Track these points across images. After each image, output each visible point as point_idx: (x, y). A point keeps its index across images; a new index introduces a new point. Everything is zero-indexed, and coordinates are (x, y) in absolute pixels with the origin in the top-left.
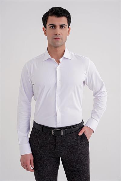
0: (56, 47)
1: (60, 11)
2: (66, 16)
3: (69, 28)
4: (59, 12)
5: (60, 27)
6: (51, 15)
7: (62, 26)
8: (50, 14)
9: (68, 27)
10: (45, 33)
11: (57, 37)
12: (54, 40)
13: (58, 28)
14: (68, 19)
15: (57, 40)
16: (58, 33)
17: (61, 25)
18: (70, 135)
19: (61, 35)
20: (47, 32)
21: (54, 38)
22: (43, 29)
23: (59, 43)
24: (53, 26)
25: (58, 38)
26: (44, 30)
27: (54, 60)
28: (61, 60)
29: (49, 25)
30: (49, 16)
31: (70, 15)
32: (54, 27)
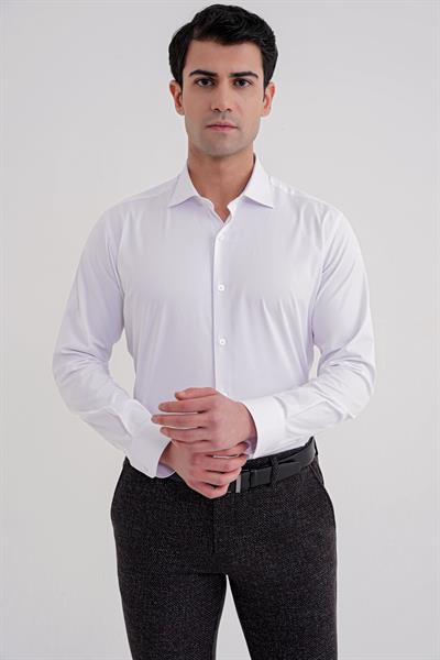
0: (217, 159)
1: (233, 21)
2: (257, 42)
3: (270, 86)
4: (229, 23)
5: (235, 84)
6: (201, 38)
7: (239, 80)
8: (196, 32)
9: (266, 83)
10: (179, 104)
11: (219, 120)
12: (208, 129)
13: (225, 84)
14: (263, 53)
15: (220, 130)
16: (223, 106)
17: (236, 75)
18: (269, 490)
19: (235, 114)
20: (184, 102)
21: (210, 123)
22: (172, 88)
23: (230, 142)
24: (208, 79)
25: (223, 122)
26: (176, 93)
27: (209, 204)
28: (233, 206)
29: (192, 74)
30: (192, 38)
31: (273, 37)
32: (210, 83)
